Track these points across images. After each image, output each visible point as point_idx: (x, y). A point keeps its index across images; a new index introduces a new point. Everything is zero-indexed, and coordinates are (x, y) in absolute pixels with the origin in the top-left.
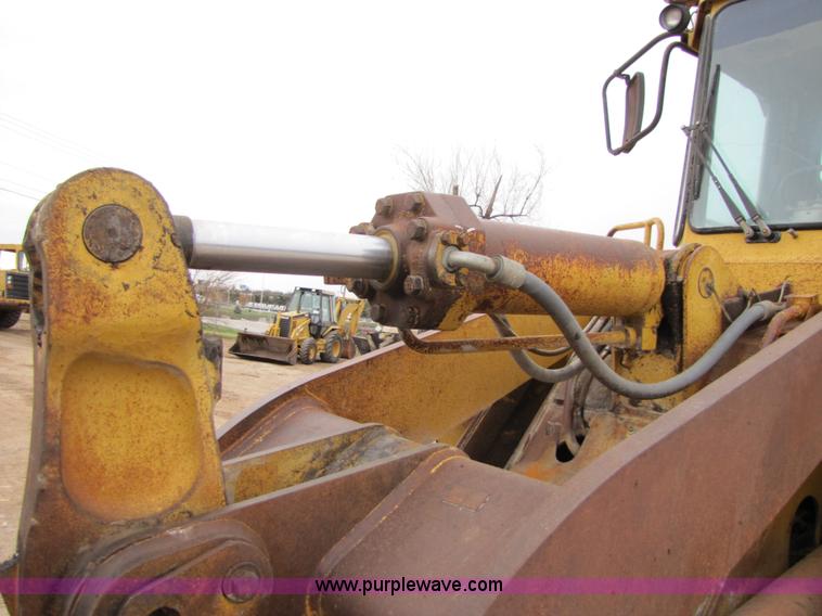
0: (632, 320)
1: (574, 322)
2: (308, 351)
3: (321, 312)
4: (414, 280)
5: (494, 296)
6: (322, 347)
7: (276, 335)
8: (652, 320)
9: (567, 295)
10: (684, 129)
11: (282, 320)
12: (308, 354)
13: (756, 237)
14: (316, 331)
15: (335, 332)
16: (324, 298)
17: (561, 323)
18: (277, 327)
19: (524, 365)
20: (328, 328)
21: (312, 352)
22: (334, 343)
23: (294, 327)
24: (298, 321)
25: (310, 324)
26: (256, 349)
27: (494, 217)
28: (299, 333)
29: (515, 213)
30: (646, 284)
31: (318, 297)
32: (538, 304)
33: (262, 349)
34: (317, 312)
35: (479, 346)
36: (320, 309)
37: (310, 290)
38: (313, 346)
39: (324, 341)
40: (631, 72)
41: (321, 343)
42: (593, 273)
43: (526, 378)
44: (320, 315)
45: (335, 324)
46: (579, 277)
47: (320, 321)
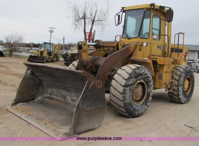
0: (114, 47)
1: (109, 48)
2: (48, 59)
3: (50, 49)
4: (99, 46)
5: (103, 47)
6: (51, 58)
7: (39, 55)
8: (116, 48)
9: (108, 46)
10: (122, 26)
11: (41, 51)
12: (48, 60)
13: (128, 39)
14: (49, 53)
15: (54, 54)
16: (51, 45)
17: (108, 48)
18: (39, 53)
19: (105, 52)
20: (52, 53)
21: (49, 59)
22: (54, 57)
23: (44, 53)
24: (45, 51)
25: (48, 52)
26: (34, 59)
27: (95, 21)
28: (45, 54)
29: (101, 20)
30: (115, 45)
31: (50, 45)
32: (106, 47)
33: (36, 59)
34: (49, 49)
35: (102, 50)
36: (50, 48)
37: (47, 43)
38: (49, 58)
39: (52, 56)
40: (118, 14)
41: (51, 57)
42: (110, 44)
43: (106, 53)
44: (50, 50)
45: (54, 52)
46: (109, 45)
47: (50, 51)
